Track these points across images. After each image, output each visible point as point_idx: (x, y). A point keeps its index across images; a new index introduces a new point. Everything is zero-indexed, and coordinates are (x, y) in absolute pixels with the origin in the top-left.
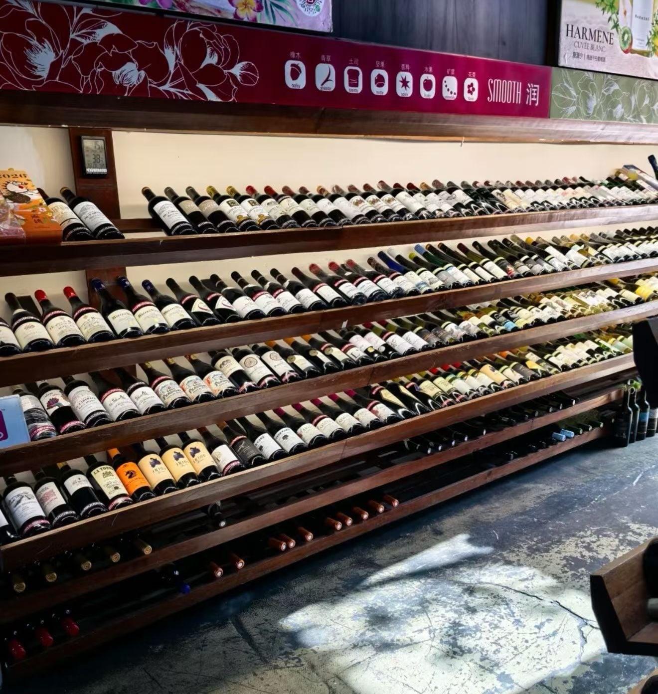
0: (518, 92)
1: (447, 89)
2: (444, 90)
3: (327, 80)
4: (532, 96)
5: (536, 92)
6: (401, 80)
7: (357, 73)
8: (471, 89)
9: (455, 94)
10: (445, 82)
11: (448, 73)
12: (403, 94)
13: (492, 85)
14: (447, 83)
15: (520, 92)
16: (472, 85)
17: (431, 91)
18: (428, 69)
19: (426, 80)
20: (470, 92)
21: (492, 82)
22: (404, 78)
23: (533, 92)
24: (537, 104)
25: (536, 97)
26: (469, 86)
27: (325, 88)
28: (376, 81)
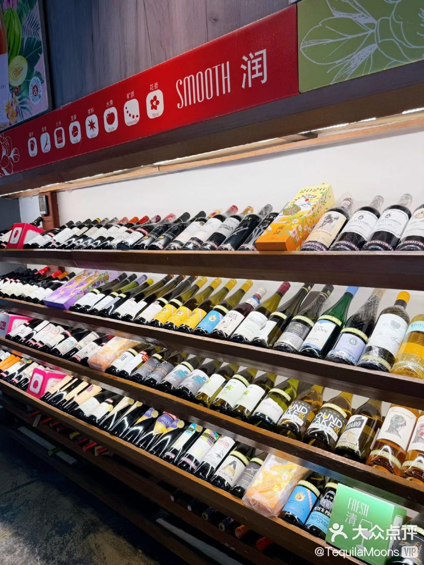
0: (224, 78)
1: (128, 114)
2: (126, 116)
3: (46, 144)
4: (253, 72)
5: (261, 62)
6: (89, 124)
7: (61, 131)
8: (154, 103)
9: (137, 116)
10: (126, 108)
11: (128, 97)
12: (92, 135)
13: (181, 88)
14: (128, 109)
15: (228, 77)
16: (155, 98)
17: (114, 123)
18: (109, 103)
19: (108, 115)
20: (154, 107)
21: (181, 83)
22: (91, 121)
23: (253, 65)
24: (264, 81)
25: (261, 70)
26: (152, 102)
27: (46, 150)
28: (73, 132)
